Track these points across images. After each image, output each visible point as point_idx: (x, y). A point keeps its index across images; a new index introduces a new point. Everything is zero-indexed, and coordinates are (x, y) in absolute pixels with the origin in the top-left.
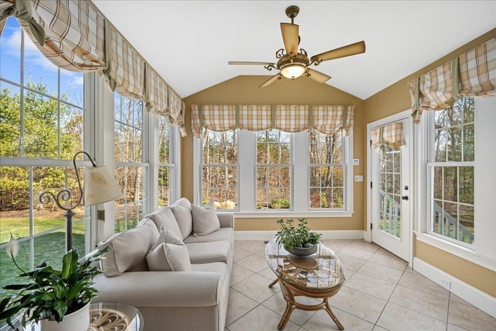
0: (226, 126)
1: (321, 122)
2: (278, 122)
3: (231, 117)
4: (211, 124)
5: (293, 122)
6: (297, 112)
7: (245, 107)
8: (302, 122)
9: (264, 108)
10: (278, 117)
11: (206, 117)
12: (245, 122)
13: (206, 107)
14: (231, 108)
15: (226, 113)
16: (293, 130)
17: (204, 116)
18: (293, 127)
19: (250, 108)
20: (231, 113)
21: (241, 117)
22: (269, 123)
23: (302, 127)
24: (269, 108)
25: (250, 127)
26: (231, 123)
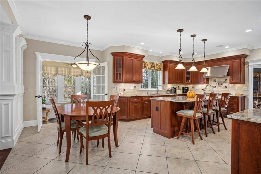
0: (53, 73)
1: (85, 74)
2: (71, 73)
3: (55, 71)
4: (47, 73)
5: (76, 74)
6: (77, 71)
7: (60, 68)
8: (79, 74)
9: (67, 68)
10: (71, 72)
11: (45, 70)
12: (60, 73)
13: (45, 67)
14: (55, 68)
15: (53, 69)
16: (76, 76)
17: (44, 70)
18: (76, 75)
19: (61, 68)
20: (55, 69)
21: (58, 71)
22: (68, 73)
23: (79, 75)
24: (68, 69)
25: (62, 74)
26: (55, 72)
